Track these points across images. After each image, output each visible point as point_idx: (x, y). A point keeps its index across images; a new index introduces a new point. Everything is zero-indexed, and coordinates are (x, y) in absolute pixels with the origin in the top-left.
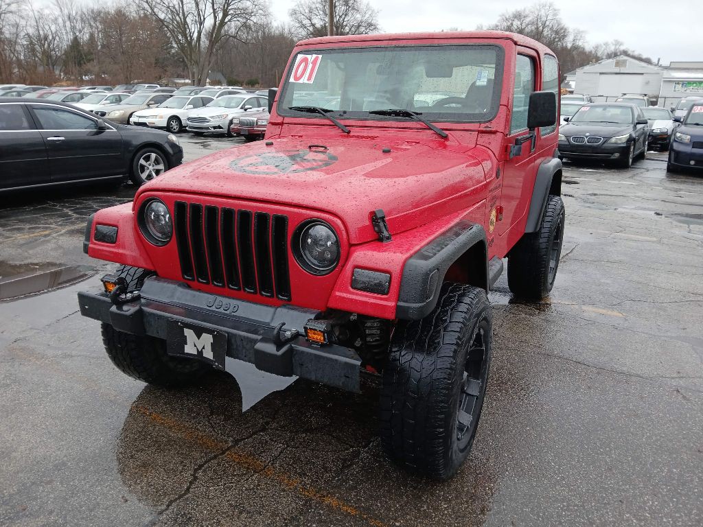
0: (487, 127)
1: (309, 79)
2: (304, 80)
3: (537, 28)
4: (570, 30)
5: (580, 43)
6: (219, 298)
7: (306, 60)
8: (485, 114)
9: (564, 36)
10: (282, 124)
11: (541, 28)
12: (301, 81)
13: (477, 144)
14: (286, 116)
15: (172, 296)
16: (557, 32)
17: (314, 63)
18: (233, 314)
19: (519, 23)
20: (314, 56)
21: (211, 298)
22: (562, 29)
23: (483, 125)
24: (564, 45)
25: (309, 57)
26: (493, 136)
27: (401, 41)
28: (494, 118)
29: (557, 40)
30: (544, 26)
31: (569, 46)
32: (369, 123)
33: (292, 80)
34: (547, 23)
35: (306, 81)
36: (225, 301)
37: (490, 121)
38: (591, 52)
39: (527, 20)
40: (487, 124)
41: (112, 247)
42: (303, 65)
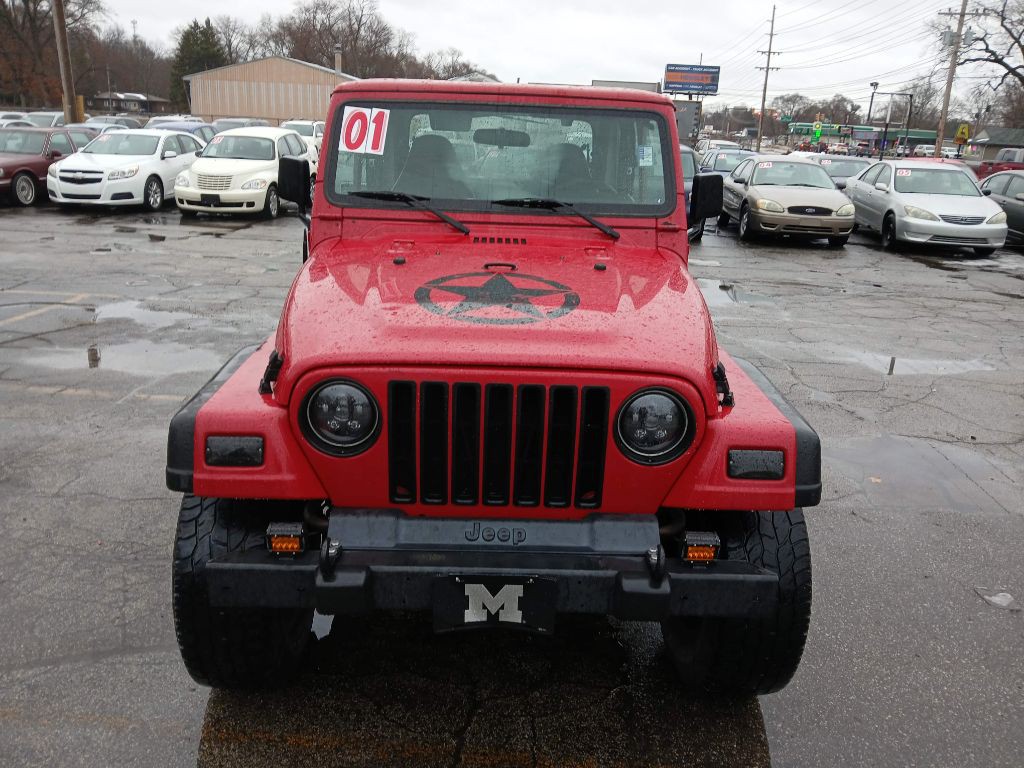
0: (666, 223)
1: (375, 146)
2: (365, 148)
3: (350, 26)
4: (395, 32)
5: (408, 50)
6: (485, 525)
7: (362, 117)
8: (659, 206)
9: (388, 40)
10: (342, 219)
11: (356, 26)
12: (361, 150)
13: (657, 247)
14: (347, 207)
15: (397, 536)
16: (376, 34)
17: (379, 120)
18: (520, 544)
19: (324, 16)
20: (376, 111)
21: (469, 526)
22: (384, 29)
23: (661, 221)
24: (388, 52)
25: (366, 111)
26: (676, 235)
27: (519, 98)
28: (672, 212)
29: (378, 44)
30: (359, 21)
31: (395, 53)
32: (494, 218)
33: (342, 147)
34: (364, 20)
35: (370, 151)
36: (497, 526)
37: (669, 215)
38: (423, 64)
39: (336, 13)
40: (666, 220)
41: (260, 472)
42: (357, 125)
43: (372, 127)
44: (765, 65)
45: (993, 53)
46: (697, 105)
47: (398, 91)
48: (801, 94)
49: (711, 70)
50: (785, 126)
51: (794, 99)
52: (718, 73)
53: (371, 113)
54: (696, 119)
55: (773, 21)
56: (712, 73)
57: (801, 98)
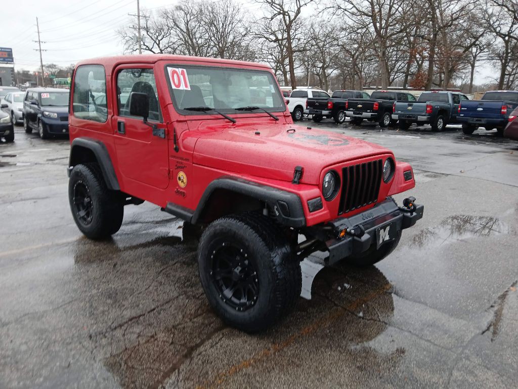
1: (186, 86)
2: (183, 87)
10: (186, 121)
14: (186, 115)
17: (183, 74)
25: (177, 70)
33: (173, 86)
42: (175, 76)
43: (182, 77)
44: (39, 48)
45: (147, 47)
46: (12, 69)
47: (185, 60)
48: (54, 63)
49: (6, 50)
50: (51, 80)
51: (52, 66)
52: (11, 51)
53: (179, 70)
54: (12, 77)
55: (37, 25)
56: (7, 52)
57: (55, 66)
